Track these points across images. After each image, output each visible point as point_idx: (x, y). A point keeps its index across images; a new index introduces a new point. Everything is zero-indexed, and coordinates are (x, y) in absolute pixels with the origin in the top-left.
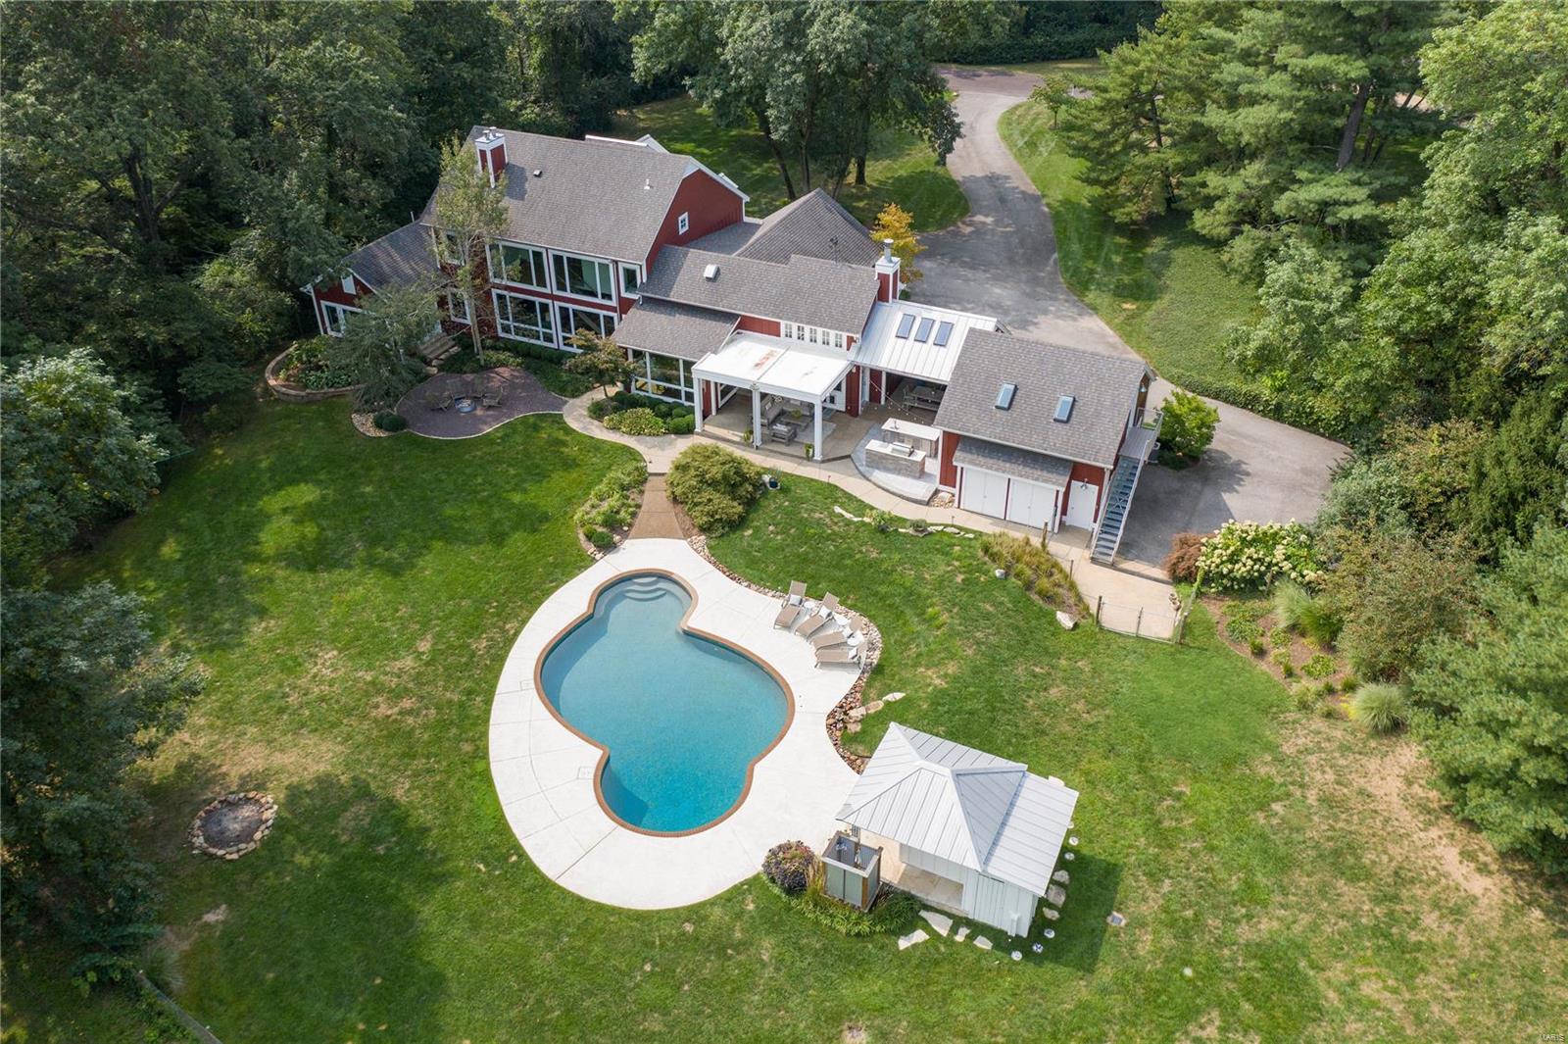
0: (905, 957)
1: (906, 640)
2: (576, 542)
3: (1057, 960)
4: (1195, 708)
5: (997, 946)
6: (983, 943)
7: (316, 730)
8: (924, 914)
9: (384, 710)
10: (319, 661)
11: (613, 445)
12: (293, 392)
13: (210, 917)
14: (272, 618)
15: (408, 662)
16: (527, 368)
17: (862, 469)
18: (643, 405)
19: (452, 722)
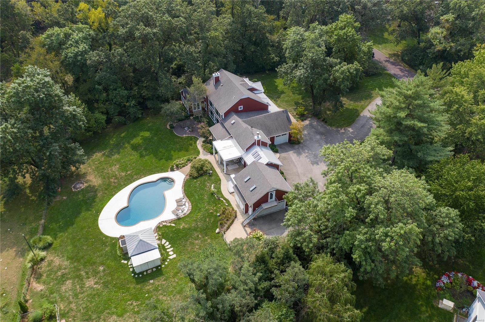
1: (190, 217)
2: (169, 166)
3: (136, 280)
5: (132, 271)
10: (115, 167)
11: (198, 150)
13: (64, 198)
14: (119, 155)
15: (124, 174)
19: (117, 188)
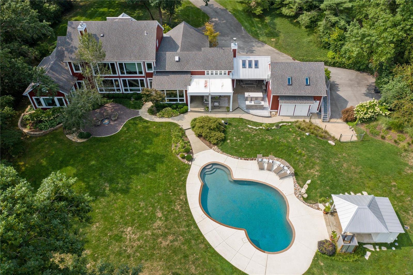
0: (370, 261)
1: (296, 162)
2: (179, 161)
3: (403, 245)
4: (379, 158)
5: (387, 248)
6: (384, 249)
7: (147, 260)
8: (365, 246)
9: (164, 244)
10: (128, 233)
11: (166, 123)
12: (37, 133)
14: (96, 222)
15: (158, 223)
16: (116, 102)
17: (246, 111)
18: (167, 107)
19: (190, 239)
